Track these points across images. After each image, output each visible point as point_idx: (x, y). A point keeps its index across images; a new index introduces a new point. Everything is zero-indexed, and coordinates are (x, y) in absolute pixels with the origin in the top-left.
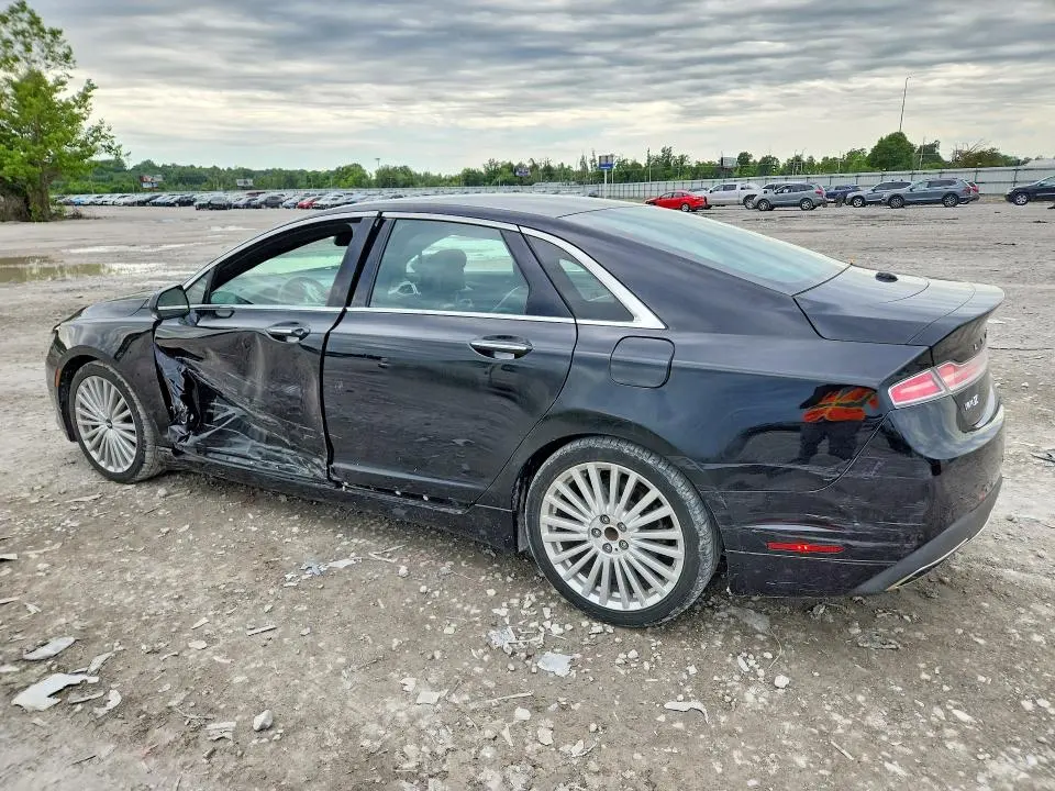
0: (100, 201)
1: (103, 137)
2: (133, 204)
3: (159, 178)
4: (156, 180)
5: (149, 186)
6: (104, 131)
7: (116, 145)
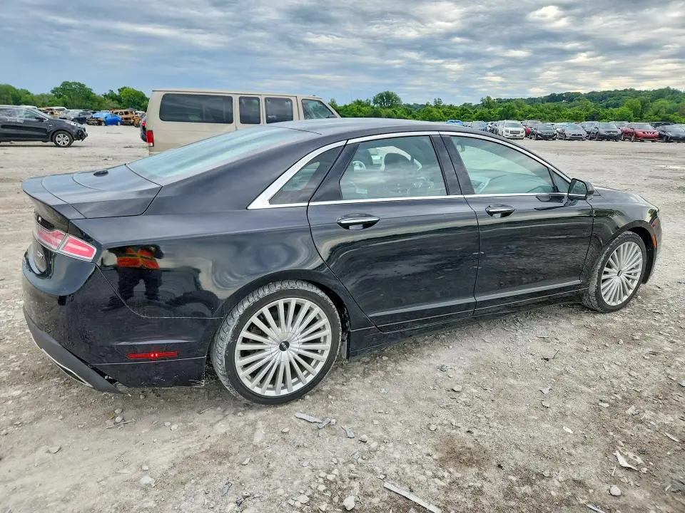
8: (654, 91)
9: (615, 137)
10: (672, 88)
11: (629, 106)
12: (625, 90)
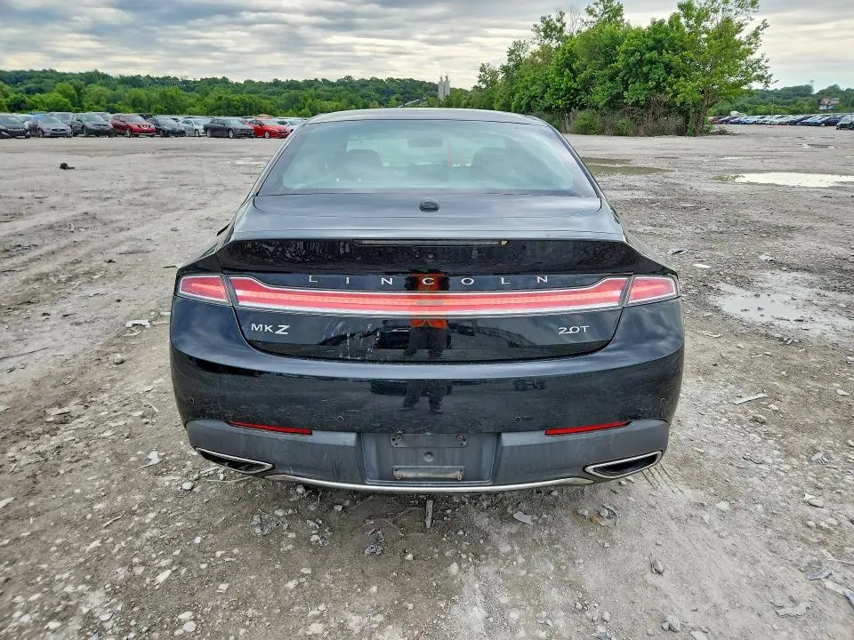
0: (761, 120)
1: (760, 68)
2: (786, 124)
3: (835, 101)
4: (833, 102)
5: (825, 108)
6: (762, 63)
7: (769, 74)
8: (81, 74)
9: (108, 131)
10: (100, 71)
11: (60, 92)
12: (45, 71)
